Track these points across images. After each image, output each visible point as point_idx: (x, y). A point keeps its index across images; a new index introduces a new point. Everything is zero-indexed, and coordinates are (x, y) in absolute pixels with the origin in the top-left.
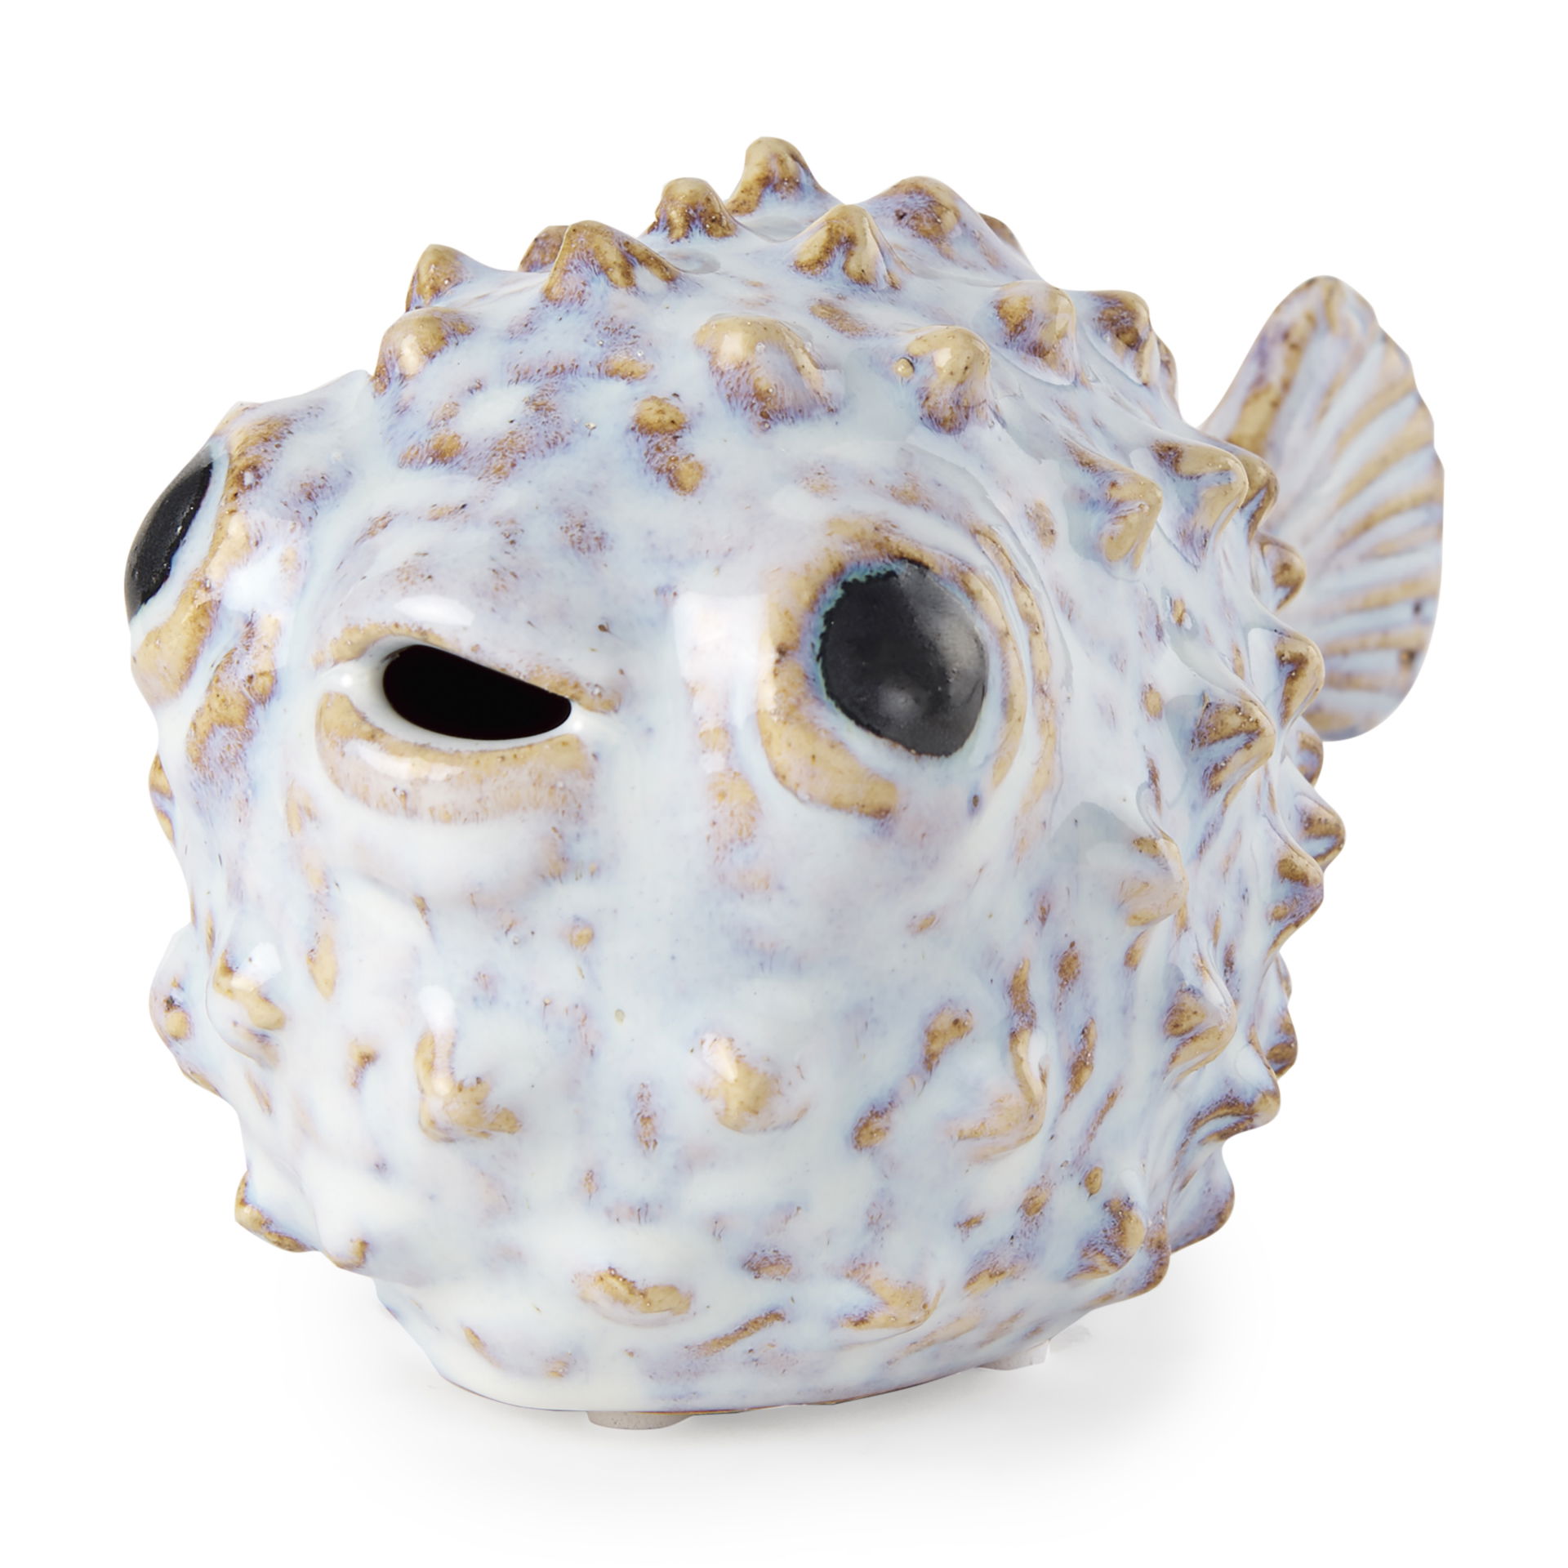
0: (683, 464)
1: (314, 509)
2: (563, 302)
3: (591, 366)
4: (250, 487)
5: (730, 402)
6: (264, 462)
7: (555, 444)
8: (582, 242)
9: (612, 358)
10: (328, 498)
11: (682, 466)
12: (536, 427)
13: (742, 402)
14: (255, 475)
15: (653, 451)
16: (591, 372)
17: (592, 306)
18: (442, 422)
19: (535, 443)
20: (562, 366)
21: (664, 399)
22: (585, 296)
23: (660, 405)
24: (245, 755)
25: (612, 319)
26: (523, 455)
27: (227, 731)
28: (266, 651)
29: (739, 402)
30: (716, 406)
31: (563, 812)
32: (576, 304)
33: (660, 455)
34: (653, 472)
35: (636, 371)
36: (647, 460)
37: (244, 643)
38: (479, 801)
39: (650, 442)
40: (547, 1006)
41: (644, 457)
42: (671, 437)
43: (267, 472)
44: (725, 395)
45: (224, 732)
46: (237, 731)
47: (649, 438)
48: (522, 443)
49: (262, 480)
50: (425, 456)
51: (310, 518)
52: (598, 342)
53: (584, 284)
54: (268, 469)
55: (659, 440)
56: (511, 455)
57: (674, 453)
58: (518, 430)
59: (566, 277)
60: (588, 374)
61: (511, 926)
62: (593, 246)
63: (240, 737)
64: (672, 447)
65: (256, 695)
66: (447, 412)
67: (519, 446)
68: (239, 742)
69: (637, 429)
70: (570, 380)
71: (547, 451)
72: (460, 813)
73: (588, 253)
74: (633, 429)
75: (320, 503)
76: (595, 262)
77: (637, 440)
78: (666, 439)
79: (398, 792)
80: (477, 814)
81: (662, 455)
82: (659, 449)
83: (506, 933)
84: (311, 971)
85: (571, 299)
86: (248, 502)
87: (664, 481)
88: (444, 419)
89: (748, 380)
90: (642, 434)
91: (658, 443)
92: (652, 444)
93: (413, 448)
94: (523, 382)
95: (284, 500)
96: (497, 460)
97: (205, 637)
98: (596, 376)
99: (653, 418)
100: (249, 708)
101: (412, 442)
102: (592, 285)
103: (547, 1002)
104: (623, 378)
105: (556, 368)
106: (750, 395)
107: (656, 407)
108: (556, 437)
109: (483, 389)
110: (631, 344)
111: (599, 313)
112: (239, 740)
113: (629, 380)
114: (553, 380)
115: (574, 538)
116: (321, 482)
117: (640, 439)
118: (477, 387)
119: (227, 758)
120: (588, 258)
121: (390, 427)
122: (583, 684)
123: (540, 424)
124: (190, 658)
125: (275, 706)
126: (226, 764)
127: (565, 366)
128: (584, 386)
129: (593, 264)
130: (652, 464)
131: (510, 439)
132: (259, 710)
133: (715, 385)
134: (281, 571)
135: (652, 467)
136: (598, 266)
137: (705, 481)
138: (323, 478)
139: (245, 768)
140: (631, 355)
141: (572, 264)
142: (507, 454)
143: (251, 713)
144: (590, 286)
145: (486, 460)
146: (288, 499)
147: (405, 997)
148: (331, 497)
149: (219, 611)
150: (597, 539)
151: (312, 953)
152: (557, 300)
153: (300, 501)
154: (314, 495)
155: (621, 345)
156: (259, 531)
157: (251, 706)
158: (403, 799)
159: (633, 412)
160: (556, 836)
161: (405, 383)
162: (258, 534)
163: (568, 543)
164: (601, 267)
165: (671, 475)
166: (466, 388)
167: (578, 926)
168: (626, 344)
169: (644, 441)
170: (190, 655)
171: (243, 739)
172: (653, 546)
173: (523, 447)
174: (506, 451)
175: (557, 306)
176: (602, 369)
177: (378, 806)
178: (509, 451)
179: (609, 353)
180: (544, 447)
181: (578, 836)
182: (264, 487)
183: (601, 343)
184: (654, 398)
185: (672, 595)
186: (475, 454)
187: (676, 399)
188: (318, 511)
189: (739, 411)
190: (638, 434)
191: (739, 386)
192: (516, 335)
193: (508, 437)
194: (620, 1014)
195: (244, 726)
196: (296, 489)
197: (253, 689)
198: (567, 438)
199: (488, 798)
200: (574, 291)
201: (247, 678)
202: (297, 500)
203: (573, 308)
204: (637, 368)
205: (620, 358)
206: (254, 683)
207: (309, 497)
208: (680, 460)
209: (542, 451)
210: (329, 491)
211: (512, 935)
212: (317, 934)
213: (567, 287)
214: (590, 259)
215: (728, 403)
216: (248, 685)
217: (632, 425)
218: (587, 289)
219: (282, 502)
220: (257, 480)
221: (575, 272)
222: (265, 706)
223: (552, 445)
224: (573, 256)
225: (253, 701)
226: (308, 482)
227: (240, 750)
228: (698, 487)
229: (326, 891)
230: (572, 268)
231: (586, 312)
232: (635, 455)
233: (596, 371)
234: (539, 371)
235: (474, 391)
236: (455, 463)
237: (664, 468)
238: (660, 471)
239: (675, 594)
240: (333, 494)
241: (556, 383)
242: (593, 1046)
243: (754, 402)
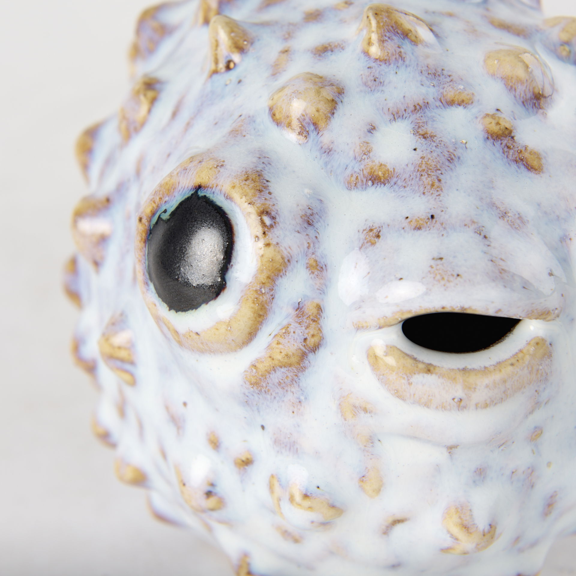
0: (526, 153)
1: (315, 231)
2: (391, 61)
3: (436, 101)
4: (272, 226)
5: (524, 106)
6: (270, 207)
7: (452, 159)
8: (386, 20)
9: (445, 93)
10: (319, 221)
11: (526, 155)
12: (434, 151)
13: (530, 104)
14: (270, 218)
15: (506, 149)
16: (437, 105)
17: (410, 60)
18: (365, 156)
19: (441, 162)
20: (418, 104)
21: (493, 114)
22: (404, 55)
23: (494, 119)
24: (299, 379)
25: (427, 67)
26: (440, 172)
27: (287, 369)
28: (314, 323)
29: (529, 104)
30: (519, 110)
31: (540, 381)
32: (400, 62)
33: (511, 152)
34: (513, 163)
35: (464, 99)
36: (506, 156)
37: (296, 320)
38: (504, 392)
39: (501, 144)
40: (514, 473)
41: (503, 155)
42: (510, 138)
43: (276, 213)
44: (521, 103)
45: (283, 370)
46: (294, 369)
47: (500, 142)
48: (433, 164)
49: (277, 220)
50: (365, 180)
51: (316, 237)
52: (430, 84)
53: (399, 47)
54: (276, 211)
55: (506, 142)
56: (432, 174)
57: (518, 148)
58: (424, 155)
59: (385, 45)
60: (437, 106)
61: (503, 444)
62: (393, 22)
63: (296, 371)
64: (514, 144)
65: (310, 348)
66: (364, 149)
67: (433, 166)
68: (295, 374)
69: (490, 137)
70: (429, 114)
71: (451, 165)
72: (493, 401)
73: (392, 27)
74: (488, 138)
75: (317, 225)
76: (399, 32)
77: (494, 144)
78: (508, 140)
79: (456, 400)
80: (502, 398)
81: (512, 151)
82: (508, 147)
83: (499, 447)
84: (361, 486)
85: (396, 58)
86: (276, 236)
87: (522, 167)
88: (365, 154)
89: (529, 90)
90: (494, 140)
91: (506, 143)
92: (503, 145)
93: (352, 175)
94: (399, 120)
95: (296, 230)
96: (426, 179)
97: (263, 320)
98: (442, 107)
99: (495, 128)
100: (303, 356)
101: (349, 172)
102: (404, 47)
103: (514, 471)
104: (459, 105)
105: (415, 106)
106: (532, 99)
107: (494, 122)
108: (450, 155)
109: (376, 128)
110: (450, 82)
111: (417, 64)
112: (296, 373)
113: (464, 106)
114: (418, 115)
115: (509, 222)
116: (309, 212)
117: (495, 143)
118: (372, 129)
119: (284, 382)
120: (394, 30)
121: (326, 164)
122: (551, 311)
123: (434, 148)
124: (252, 332)
125: (322, 353)
126: (283, 385)
127: (420, 104)
128: (439, 115)
129: (398, 33)
130: (510, 158)
131: (424, 163)
132: (311, 356)
133: (513, 97)
134: (310, 274)
135: (511, 160)
136: (401, 34)
137: (543, 161)
138: (309, 208)
139: (299, 385)
140: (455, 88)
141: (386, 36)
142: (429, 173)
143: (305, 358)
144: (403, 48)
145: (417, 179)
146: (298, 228)
147: (431, 490)
148: (320, 219)
149: (272, 305)
150: (519, 218)
151: (363, 478)
152: (386, 60)
153: (305, 228)
154: (311, 222)
155: (446, 83)
156: (289, 253)
157: (305, 354)
158: (458, 403)
159: (480, 127)
160: (536, 393)
161: (320, 134)
162: (289, 255)
163: (509, 227)
164: (403, 34)
165: (524, 163)
166: (366, 130)
167: (536, 431)
168: (448, 82)
169: (498, 144)
170: (252, 331)
171: (298, 372)
172: (545, 213)
173: (436, 166)
174: (428, 171)
175: (387, 64)
176: (443, 101)
177: (437, 408)
178: (429, 171)
179: (441, 90)
180: (447, 163)
181: (545, 389)
182: (280, 224)
183: (433, 85)
184: (487, 115)
185: (569, 241)
186: (407, 176)
187: (499, 112)
188: (318, 231)
189: (531, 110)
190: (492, 141)
191: (526, 95)
192: (373, 88)
193: (422, 161)
194: (549, 464)
195: (300, 365)
196: (299, 220)
197: (307, 345)
198: (455, 153)
199: (508, 389)
200: (394, 53)
201: (303, 340)
202: (304, 227)
203: (399, 65)
204: (464, 97)
205: (450, 94)
206: (308, 342)
207: (309, 224)
208: (523, 151)
209: (448, 167)
210: (317, 216)
211: (502, 448)
212: (366, 468)
213: (389, 51)
214: (396, 31)
215: (524, 107)
216: (304, 344)
217: (486, 136)
218: (402, 50)
219: (295, 231)
220: (274, 221)
221: (389, 41)
222: (315, 353)
223: (451, 161)
224: (384, 30)
225: (307, 351)
226: (303, 214)
227: (295, 378)
228: (542, 167)
229: (371, 444)
230: (387, 38)
231: (410, 66)
232: (498, 155)
233: (441, 104)
234: (405, 110)
235: (372, 131)
236: (392, 183)
237: (518, 159)
238: (516, 161)
239: (570, 239)
240: (321, 217)
241: (422, 117)
242: (533, 483)
243: (535, 102)
